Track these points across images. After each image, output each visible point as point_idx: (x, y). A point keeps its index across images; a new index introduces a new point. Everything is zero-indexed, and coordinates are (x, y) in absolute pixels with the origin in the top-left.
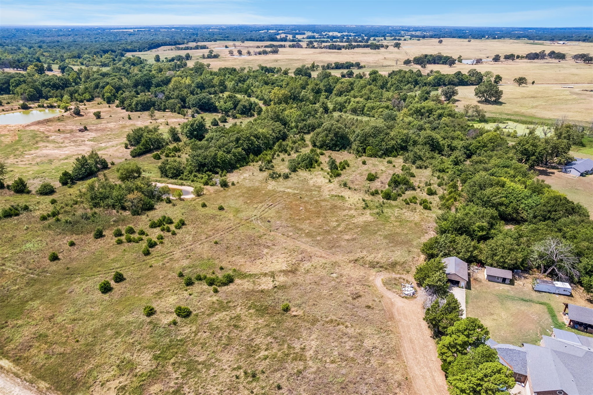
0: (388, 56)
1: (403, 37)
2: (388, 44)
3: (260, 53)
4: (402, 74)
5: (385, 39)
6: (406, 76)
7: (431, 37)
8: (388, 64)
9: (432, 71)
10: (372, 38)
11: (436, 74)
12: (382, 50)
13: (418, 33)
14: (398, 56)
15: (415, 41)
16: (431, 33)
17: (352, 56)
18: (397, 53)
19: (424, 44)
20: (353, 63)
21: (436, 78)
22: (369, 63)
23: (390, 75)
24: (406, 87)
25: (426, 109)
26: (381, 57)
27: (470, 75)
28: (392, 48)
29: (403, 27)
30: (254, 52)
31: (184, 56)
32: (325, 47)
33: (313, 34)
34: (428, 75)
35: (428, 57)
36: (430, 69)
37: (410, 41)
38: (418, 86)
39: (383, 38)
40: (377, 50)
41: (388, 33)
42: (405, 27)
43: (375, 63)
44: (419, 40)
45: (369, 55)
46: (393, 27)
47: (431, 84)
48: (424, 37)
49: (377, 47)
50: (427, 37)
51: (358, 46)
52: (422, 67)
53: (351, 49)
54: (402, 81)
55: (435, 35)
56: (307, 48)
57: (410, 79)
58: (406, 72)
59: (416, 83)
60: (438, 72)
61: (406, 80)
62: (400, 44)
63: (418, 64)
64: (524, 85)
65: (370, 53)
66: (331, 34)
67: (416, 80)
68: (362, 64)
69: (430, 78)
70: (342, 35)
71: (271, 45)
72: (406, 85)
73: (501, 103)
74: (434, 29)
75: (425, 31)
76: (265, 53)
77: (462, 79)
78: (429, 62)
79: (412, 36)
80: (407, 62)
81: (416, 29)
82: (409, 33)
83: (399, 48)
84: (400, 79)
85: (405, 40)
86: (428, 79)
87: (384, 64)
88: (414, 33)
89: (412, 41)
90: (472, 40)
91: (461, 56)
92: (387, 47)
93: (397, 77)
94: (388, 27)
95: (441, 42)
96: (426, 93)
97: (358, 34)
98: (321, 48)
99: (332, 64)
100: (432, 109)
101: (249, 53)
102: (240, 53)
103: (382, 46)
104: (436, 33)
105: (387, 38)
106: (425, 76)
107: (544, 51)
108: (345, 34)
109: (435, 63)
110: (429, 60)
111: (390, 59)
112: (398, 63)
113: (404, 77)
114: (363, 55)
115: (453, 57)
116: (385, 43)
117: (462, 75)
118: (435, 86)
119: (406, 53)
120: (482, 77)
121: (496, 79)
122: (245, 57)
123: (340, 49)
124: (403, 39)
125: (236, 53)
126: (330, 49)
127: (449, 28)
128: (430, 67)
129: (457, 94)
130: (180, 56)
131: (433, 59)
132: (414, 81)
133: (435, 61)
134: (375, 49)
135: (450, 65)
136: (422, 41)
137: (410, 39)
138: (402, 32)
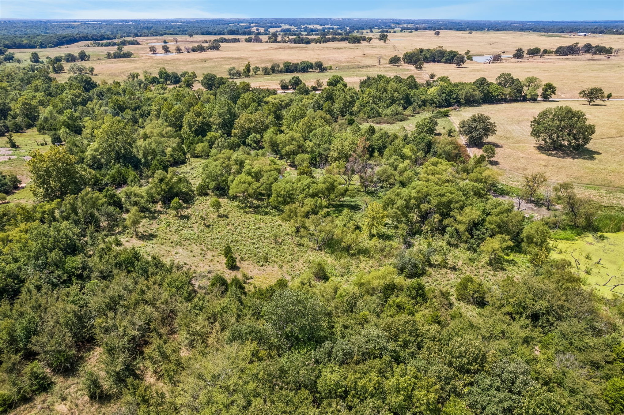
0: (369, 51)
1: (393, 29)
2: (372, 37)
3: (194, 50)
4: (381, 85)
5: (372, 32)
6: (389, 89)
7: (425, 29)
8: (368, 64)
9: (432, 76)
10: (355, 31)
11: (441, 83)
12: (364, 43)
13: (410, 26)
14: (383, 52)
15: (406, 33)
16: (424, 26)
17: (318, 52)
18: (382, 47)
19: (418, 37)
20: (312, 64)
21: (442, 91)
22: (340, 62)
23: (363, 84)
24: (389, 111)
25: (435, 201)
26: (359, 53)
27: (500, 84)
28: (377, 41)
29: (393, 20)
30: (185, 47)
31: (77, 55)
32: (290, 41)
33: (290, 27)
34: (428, 84)
35: (424, 53)
36: (430, 72)
37: (400, 34)
38: (410, 108)
39: (369, 31)
40: (357, 44)
41: (376, 26)
42: (396, 20)
43: (348, 62)
44: (411, 32)
45: (344, 50)
46: (382, 20)
47: (434, 102)
48: (417, 29)
49: (357, 40)
50: (420, 29)
51: (334, 40)
52: (417, 68)
53: (323, 42)
54: (380, 99)
55: (429, 27)
56: (267, 42)
57: (396, 94)
58: (388, 81)
59: (407, 102)
60: (444, 79)
61: (389, 95)
62: (387, 36)
63: (410, 62)
64: (598, 102)
65: (345, 48)
66: (311, 26)
67: (408, 95)
68: (325, 65)
69: (433, 91)
70: (323, 28)
71: (221, 39)
72: (388, 106)
73: (590, 155)
74: (428, 22)
75: (417, 23)
76: (201, 49)
77: (489, 92)
78: (426, 60)
79: (402, 30)
80: (395, 61)
81: (408, 22)
82: (400, 26)
83: (385, 41)
84: (378, 94)
85: (395, 32)
86: (429, 92)
87: (362, 64)
88: (405, 26)
89: (403, 34)
90: (474, 32)
91: (468, 52)
92: (370, 39)
93: (373, 91)
94: (378, 20)
95: (437, 34)
96: (427, 132)
97: (342, 26)
98: (285, 42)
99: (279, 66)
100: (450, 202)
101: (179, 50)
102: (166, 50)
103: (364, 39)
104: (430, 25)
105: (373, 30)
106: (423, 85)
107: (577, 43)
108: (327, 26)
109: (434, 61)
110: (426, 57)
111: (371, 56)
112: (382, 61)
113: (385, 90)
114: (334, 51)
115: (459, 53)
116: (370, 35)
117: (489, 84)
118: (441, 106)
119: (394, 47)
120: (522, 87)
121: (545, 90)
122: (174, 55)
123: (308, 42)
124: (392, 31)
125: (160, 50)
126: (295, 43)
127: (443, 21)
128: (429, 68)
129: (494, 132)
130: (70, 55)
131: (431, 56)
132: (403, 98)
133: (434, 58)
134: (354, 42)
135: (458, 64)
136: (415, 33)
137: (401, 31)
138: (393, 25)
